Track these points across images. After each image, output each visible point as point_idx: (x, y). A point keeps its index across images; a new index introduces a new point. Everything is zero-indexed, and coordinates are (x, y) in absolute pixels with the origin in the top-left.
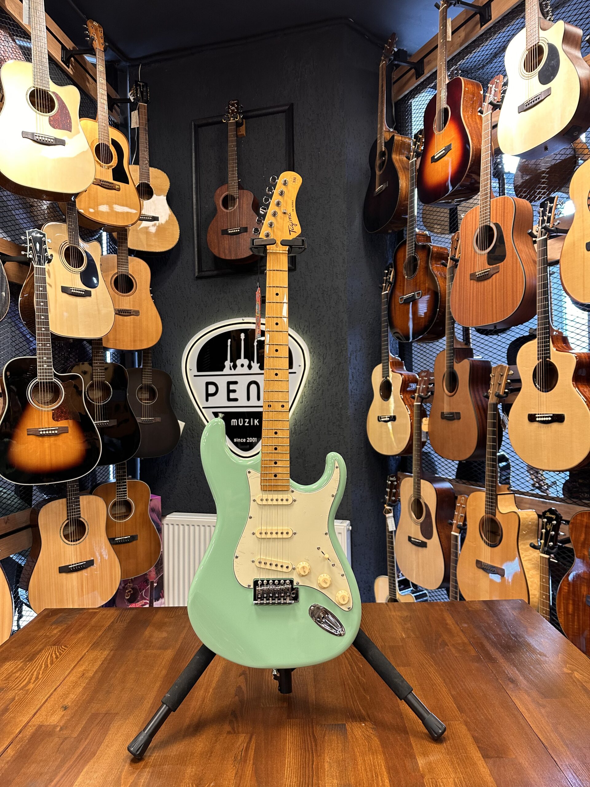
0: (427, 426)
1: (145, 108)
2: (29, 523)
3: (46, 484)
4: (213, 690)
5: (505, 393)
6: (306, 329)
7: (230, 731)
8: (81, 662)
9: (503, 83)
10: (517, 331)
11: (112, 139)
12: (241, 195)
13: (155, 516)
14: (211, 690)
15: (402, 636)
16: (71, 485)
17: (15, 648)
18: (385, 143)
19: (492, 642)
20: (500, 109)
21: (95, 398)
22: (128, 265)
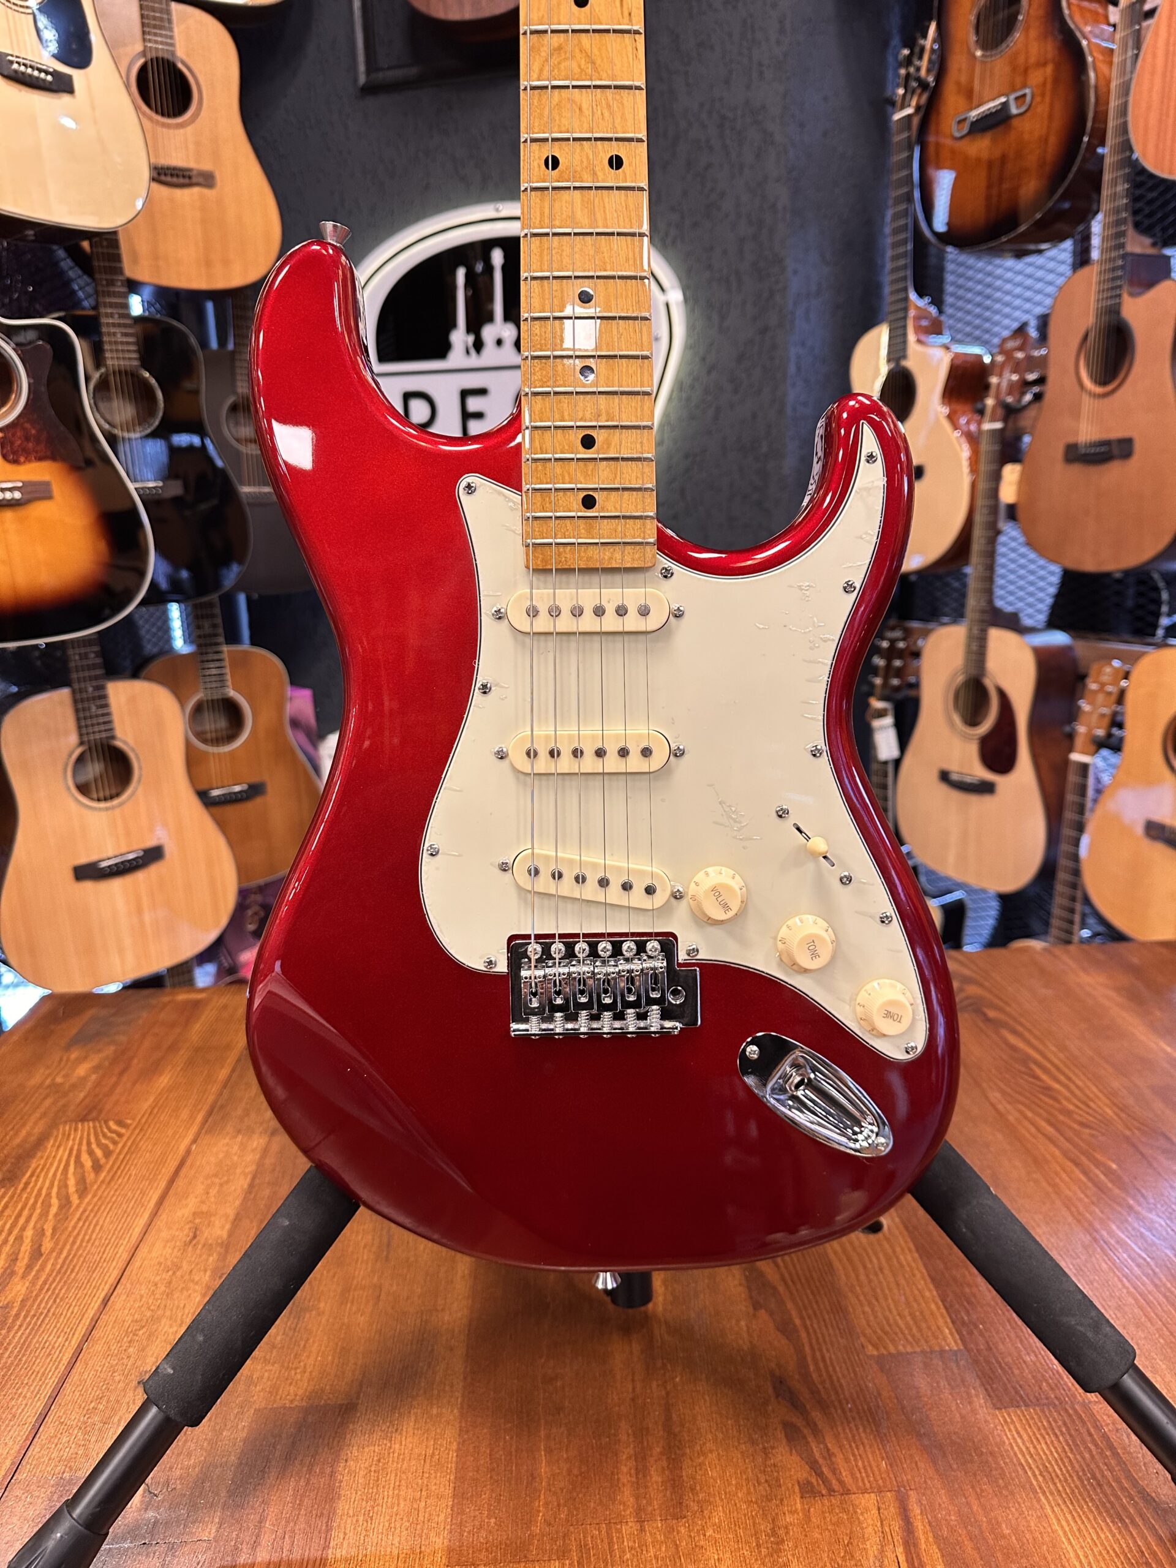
0: (1014, 487)
13: (301, 736)
21: (117, 419)
22: (171, 29)
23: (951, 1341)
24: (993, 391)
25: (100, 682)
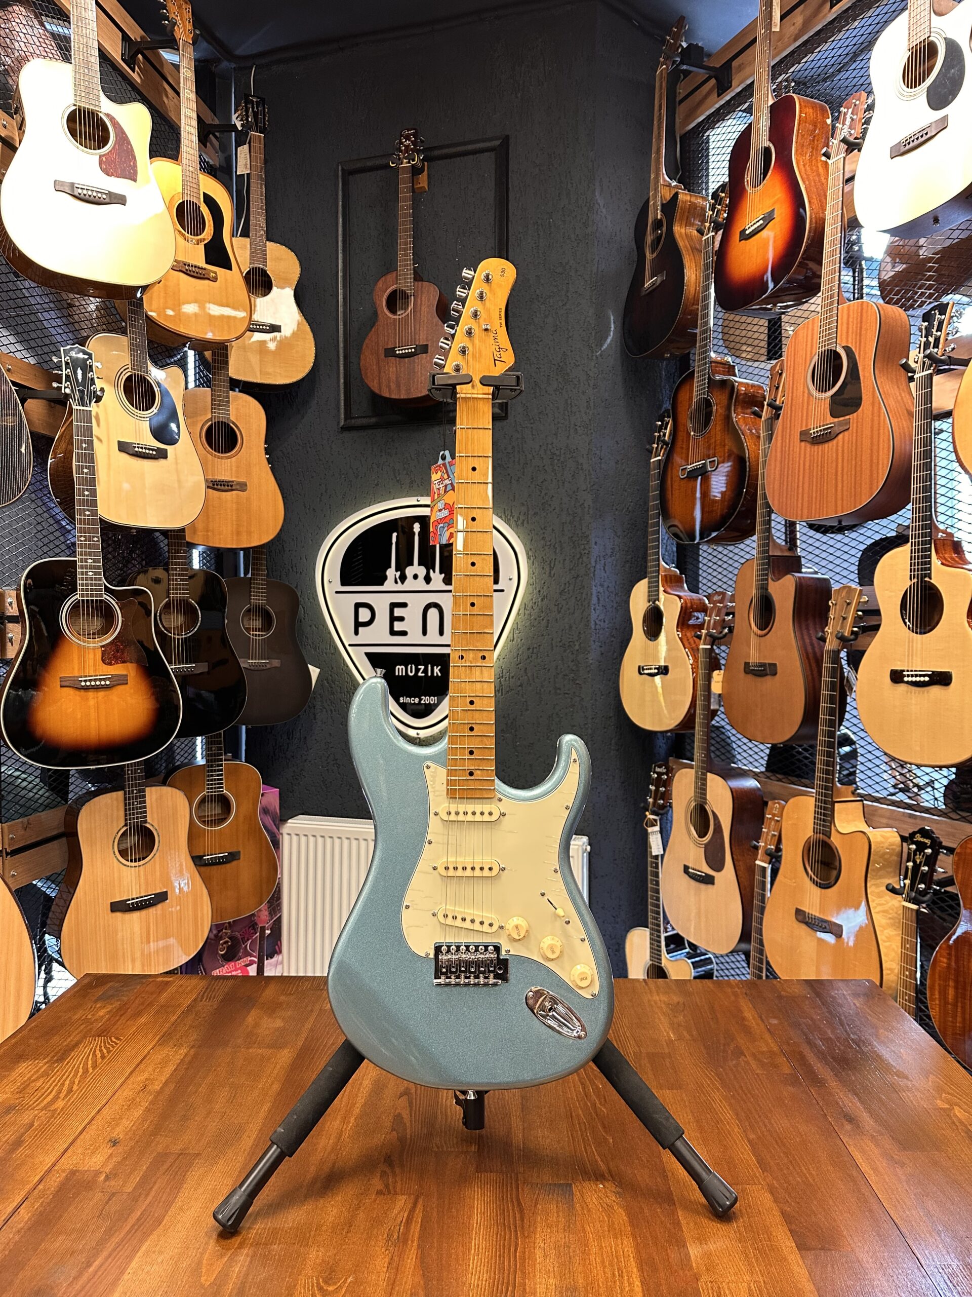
0: (721, 684)
1: (260, 141)
2: (62, 830)
3: (92, 767)
4: (355, 1119)
5: (853, 633)
6: (522, 518)
7: (381, 1190)
8: (142, 1066)
9: (866, 106)
10: (877, 528)
11: (204, 194)
12: (418, 291)
13: (269, 821)
14: (352, 1120)
15: (669, 1036)
16: (132, 770)
17: (36, 1038)
18: (663, 205)
19: (818, 1051)
20: (859, 150)
21: (172, 626)
22: (229, 406)
24: (706, 625)
25: (142, 788)
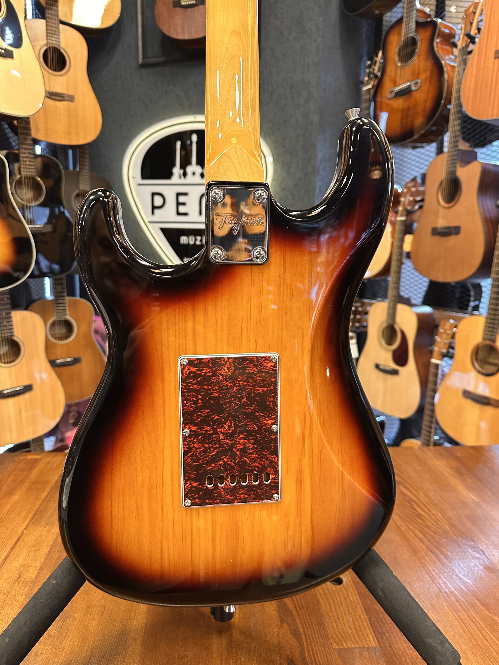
0: (410, 244)
21: (25, 198)
22: (59, 35)
23: (373, 642)
24: (402, 204)
25: (9, 311)
